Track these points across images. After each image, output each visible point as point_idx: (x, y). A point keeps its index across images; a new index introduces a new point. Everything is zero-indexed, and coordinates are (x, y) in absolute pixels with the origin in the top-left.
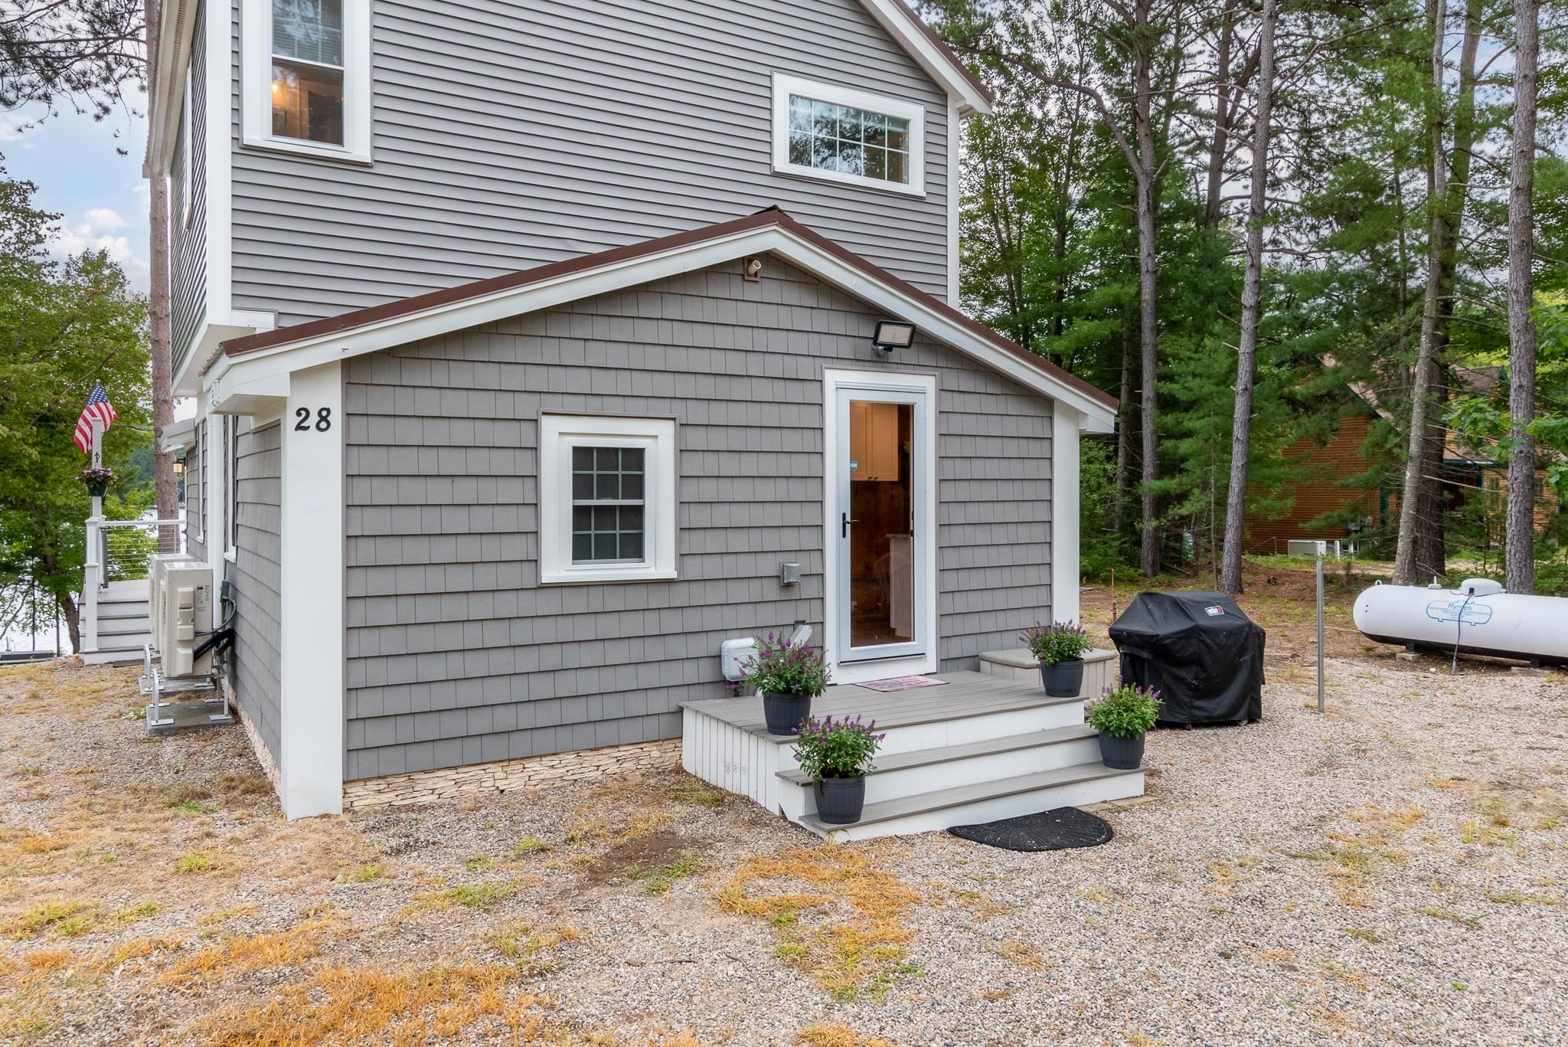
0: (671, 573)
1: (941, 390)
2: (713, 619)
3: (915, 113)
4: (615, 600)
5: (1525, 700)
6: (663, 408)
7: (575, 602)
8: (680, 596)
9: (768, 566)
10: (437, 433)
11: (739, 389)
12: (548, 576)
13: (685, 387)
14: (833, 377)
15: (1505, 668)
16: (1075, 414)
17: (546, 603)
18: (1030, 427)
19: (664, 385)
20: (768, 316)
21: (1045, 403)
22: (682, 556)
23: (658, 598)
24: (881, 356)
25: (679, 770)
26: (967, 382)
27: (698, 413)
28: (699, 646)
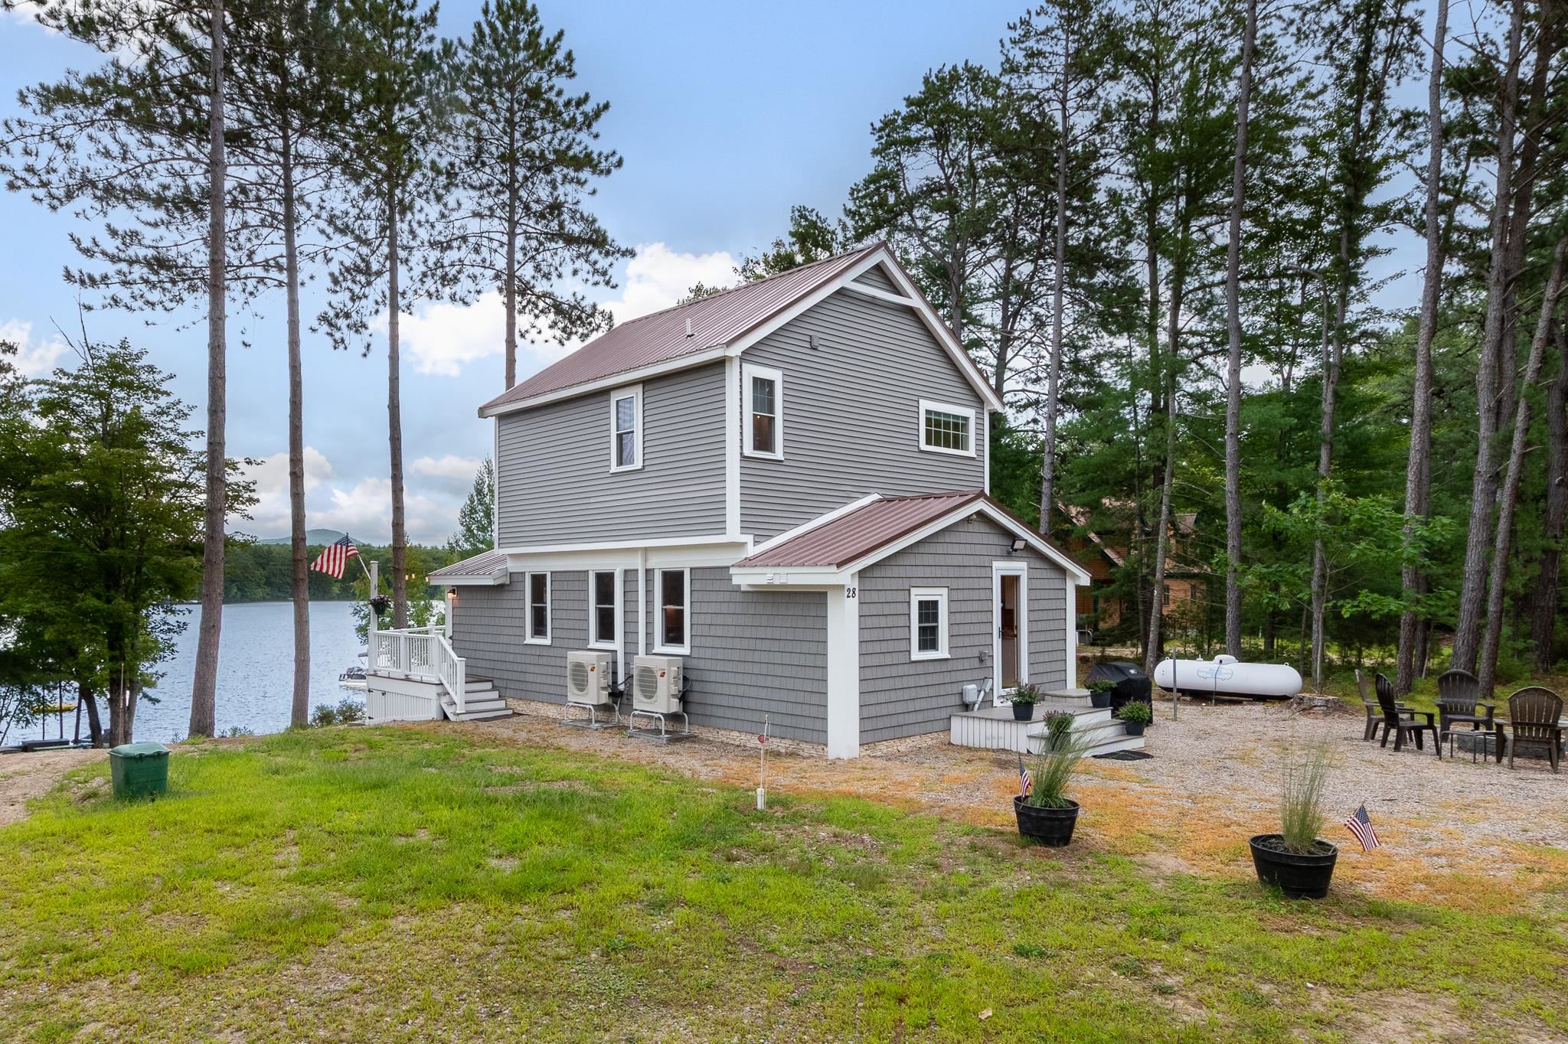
0: (947, 656)
1: (1029, 568)
2: (959, 676)
3: (970, 413)
4: (931, 668)
5: (1259, 715)
6: (944, 582)
7: (920, 669)
8: (950, 666)
9: (975, 652)
10: (882, 597)
11: (967, 572)
12: (914, 657)
13: (952, 572)
14: (996, 564)
15: (1240, 703)
16: (1074, 576)
17: (911, 670)
18: (1057, 584)
19: (944, 572)
20: (977, 538)
21: (1062, 571)
22: (951, 648)
23: (943, 667)
24: (1010, 554)
25: (950, 744)
26: (1038, 564)
27: (954, 584)
28: (956, 689)
